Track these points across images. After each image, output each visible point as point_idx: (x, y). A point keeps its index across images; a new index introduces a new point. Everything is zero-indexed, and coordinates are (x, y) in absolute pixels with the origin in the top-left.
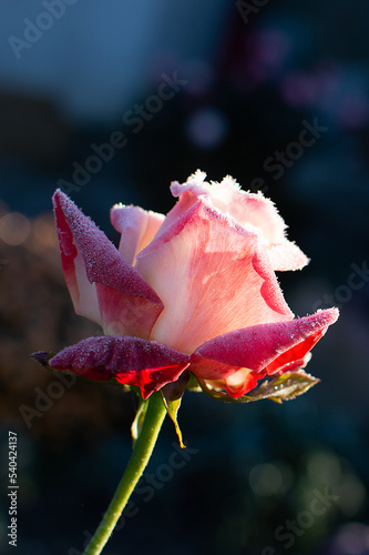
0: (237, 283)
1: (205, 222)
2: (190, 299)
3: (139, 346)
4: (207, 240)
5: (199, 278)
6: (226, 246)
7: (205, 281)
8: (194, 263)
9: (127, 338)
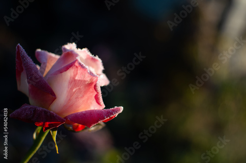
0: (85, 92)
1: (77, 67)
2: (67, 96)
3: (46, 112)
4: (77, 74)
5: (72, 89)
6: (84, 78)
7: (74, 90)
8: (70, 82)
9: (41, 109)
